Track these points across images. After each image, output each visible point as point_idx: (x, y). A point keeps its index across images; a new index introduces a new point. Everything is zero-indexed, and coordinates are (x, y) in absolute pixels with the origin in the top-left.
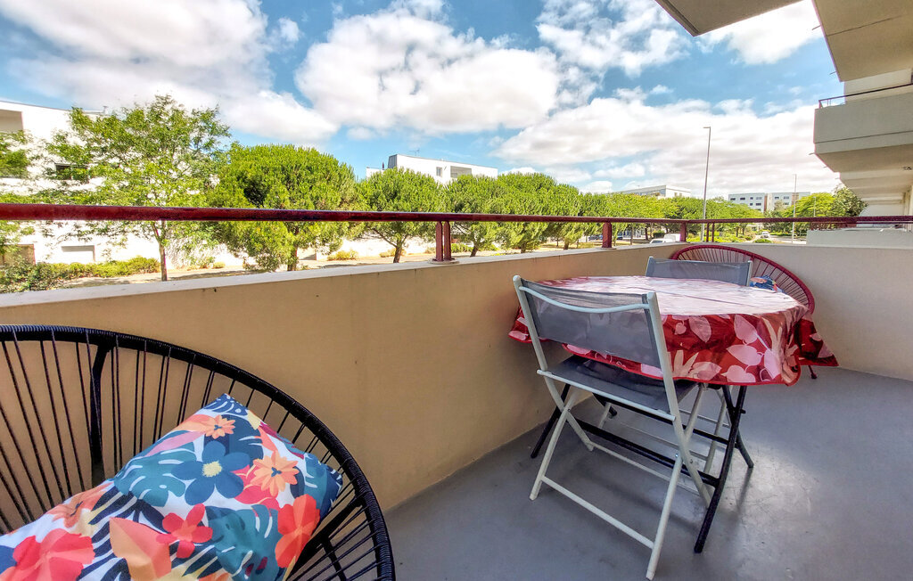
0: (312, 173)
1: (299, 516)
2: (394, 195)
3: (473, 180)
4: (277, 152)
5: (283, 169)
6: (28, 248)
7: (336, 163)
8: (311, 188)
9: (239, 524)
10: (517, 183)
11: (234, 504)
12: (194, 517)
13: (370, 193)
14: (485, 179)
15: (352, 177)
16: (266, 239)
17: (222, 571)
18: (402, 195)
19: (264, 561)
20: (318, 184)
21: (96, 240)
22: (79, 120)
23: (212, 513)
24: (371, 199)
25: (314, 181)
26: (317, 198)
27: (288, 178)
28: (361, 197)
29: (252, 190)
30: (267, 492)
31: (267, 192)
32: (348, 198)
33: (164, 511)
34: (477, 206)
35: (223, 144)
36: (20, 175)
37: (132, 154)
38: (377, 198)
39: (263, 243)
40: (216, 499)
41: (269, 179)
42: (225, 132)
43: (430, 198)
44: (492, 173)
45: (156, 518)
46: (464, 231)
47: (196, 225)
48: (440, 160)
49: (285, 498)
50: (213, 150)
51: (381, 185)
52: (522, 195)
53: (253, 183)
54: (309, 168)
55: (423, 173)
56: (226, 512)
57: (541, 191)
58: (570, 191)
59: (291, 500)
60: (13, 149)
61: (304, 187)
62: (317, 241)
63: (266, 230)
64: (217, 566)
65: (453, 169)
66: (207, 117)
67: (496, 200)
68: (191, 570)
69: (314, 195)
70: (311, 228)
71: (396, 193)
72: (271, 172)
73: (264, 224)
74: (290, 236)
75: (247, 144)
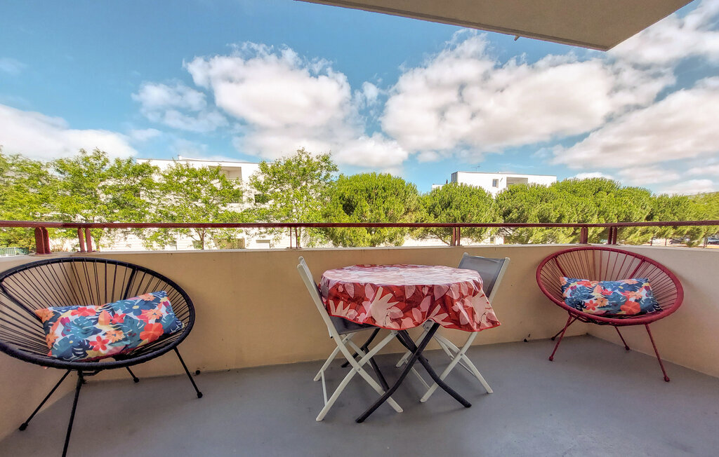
0: (385, 191)
1: (154, 328)
2: (448, 205)
3: (524, 189)
4: (365, 178)
5: (367, 190)
6: (241, 241)
7: (403, 183)
8: (384, 202)
9: (132, 321)
10: (572, 189)
11: (135, 317)
12: (122, 316)
13: (429, 204)
14: (537, 187)
15: (415, 192)
16: (353, 238)
17: (121, 331)
18: (454, 205)
19: (135, 334)
20: (389, 199)
21: (268, 237)
22: (264, 168)
23: (127, 317)
24: (429, 208)
25: (386, 197)
26: (388, 209)
27: (370, 196)
28: (422, 207)
29: (348, 205)
30: (147, 318)
31: (355, 206)
32: (413, 208)
33: (116, 312)
34: (523, 212)
35: (334, 176)
36: (237, 201)
37: (287, 186)
38: (434, 208)
39: (351, 240)
40: (131, 315)
41: (357, 197)
42: (335, 169)
43: (478, 206)
44: (547, 181)
45: (114, 314)
46: (511, 232)
47: (315, 229)
48: (498, 173)
49: (152, 321)
50: (329, 181)
51: (438, 197)
52: (576, 199)
53: (349, 200)
54: (384, 188)
55: (475, 185)
56: (131, 318)
57: (599, 194)
58: (637, 194)
59: (154, 323)
60: (235, 188)
61: (379, 201)
62: (386, 239)
63: (354, 231)
64: (120, 329)
65: (508, 179)
66: (326, 159)
67: (544, 205)
68: (114, 327)
69: (386, 207)
70: (382, 230)
71: (449, 204)
72: (359, 193)
73: (352, 228)
74: (368, 236)
75: (348, 174)
